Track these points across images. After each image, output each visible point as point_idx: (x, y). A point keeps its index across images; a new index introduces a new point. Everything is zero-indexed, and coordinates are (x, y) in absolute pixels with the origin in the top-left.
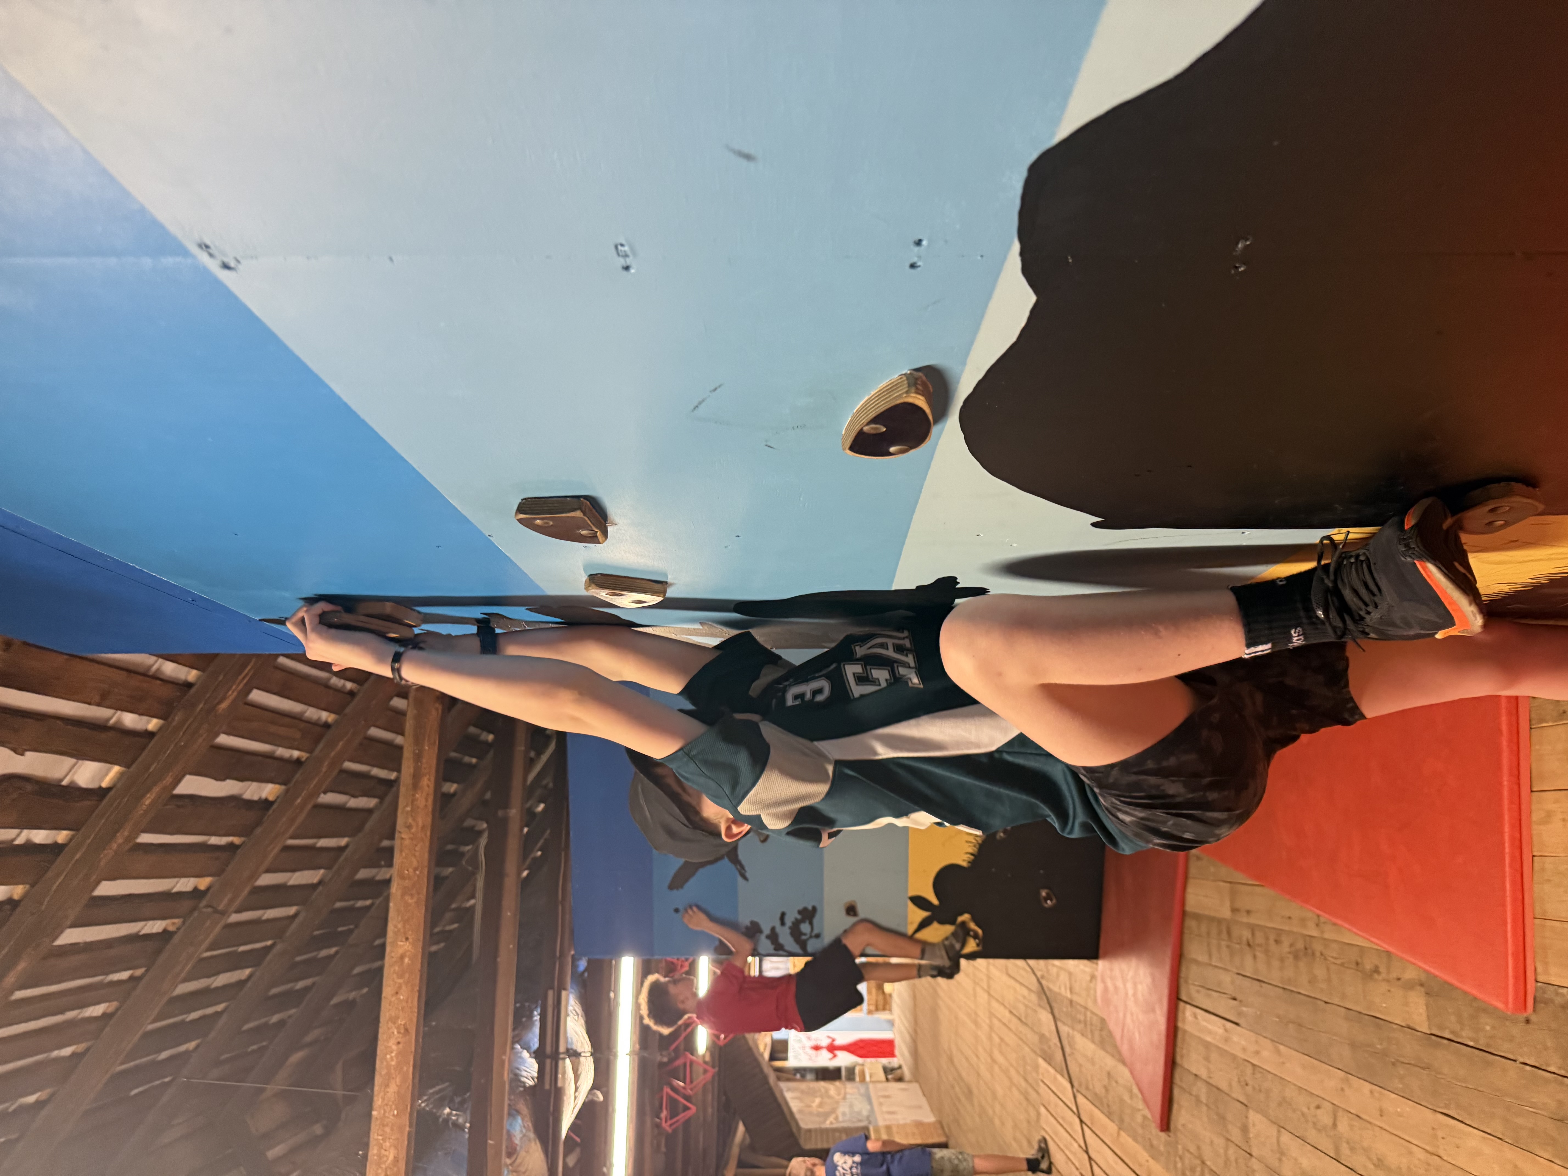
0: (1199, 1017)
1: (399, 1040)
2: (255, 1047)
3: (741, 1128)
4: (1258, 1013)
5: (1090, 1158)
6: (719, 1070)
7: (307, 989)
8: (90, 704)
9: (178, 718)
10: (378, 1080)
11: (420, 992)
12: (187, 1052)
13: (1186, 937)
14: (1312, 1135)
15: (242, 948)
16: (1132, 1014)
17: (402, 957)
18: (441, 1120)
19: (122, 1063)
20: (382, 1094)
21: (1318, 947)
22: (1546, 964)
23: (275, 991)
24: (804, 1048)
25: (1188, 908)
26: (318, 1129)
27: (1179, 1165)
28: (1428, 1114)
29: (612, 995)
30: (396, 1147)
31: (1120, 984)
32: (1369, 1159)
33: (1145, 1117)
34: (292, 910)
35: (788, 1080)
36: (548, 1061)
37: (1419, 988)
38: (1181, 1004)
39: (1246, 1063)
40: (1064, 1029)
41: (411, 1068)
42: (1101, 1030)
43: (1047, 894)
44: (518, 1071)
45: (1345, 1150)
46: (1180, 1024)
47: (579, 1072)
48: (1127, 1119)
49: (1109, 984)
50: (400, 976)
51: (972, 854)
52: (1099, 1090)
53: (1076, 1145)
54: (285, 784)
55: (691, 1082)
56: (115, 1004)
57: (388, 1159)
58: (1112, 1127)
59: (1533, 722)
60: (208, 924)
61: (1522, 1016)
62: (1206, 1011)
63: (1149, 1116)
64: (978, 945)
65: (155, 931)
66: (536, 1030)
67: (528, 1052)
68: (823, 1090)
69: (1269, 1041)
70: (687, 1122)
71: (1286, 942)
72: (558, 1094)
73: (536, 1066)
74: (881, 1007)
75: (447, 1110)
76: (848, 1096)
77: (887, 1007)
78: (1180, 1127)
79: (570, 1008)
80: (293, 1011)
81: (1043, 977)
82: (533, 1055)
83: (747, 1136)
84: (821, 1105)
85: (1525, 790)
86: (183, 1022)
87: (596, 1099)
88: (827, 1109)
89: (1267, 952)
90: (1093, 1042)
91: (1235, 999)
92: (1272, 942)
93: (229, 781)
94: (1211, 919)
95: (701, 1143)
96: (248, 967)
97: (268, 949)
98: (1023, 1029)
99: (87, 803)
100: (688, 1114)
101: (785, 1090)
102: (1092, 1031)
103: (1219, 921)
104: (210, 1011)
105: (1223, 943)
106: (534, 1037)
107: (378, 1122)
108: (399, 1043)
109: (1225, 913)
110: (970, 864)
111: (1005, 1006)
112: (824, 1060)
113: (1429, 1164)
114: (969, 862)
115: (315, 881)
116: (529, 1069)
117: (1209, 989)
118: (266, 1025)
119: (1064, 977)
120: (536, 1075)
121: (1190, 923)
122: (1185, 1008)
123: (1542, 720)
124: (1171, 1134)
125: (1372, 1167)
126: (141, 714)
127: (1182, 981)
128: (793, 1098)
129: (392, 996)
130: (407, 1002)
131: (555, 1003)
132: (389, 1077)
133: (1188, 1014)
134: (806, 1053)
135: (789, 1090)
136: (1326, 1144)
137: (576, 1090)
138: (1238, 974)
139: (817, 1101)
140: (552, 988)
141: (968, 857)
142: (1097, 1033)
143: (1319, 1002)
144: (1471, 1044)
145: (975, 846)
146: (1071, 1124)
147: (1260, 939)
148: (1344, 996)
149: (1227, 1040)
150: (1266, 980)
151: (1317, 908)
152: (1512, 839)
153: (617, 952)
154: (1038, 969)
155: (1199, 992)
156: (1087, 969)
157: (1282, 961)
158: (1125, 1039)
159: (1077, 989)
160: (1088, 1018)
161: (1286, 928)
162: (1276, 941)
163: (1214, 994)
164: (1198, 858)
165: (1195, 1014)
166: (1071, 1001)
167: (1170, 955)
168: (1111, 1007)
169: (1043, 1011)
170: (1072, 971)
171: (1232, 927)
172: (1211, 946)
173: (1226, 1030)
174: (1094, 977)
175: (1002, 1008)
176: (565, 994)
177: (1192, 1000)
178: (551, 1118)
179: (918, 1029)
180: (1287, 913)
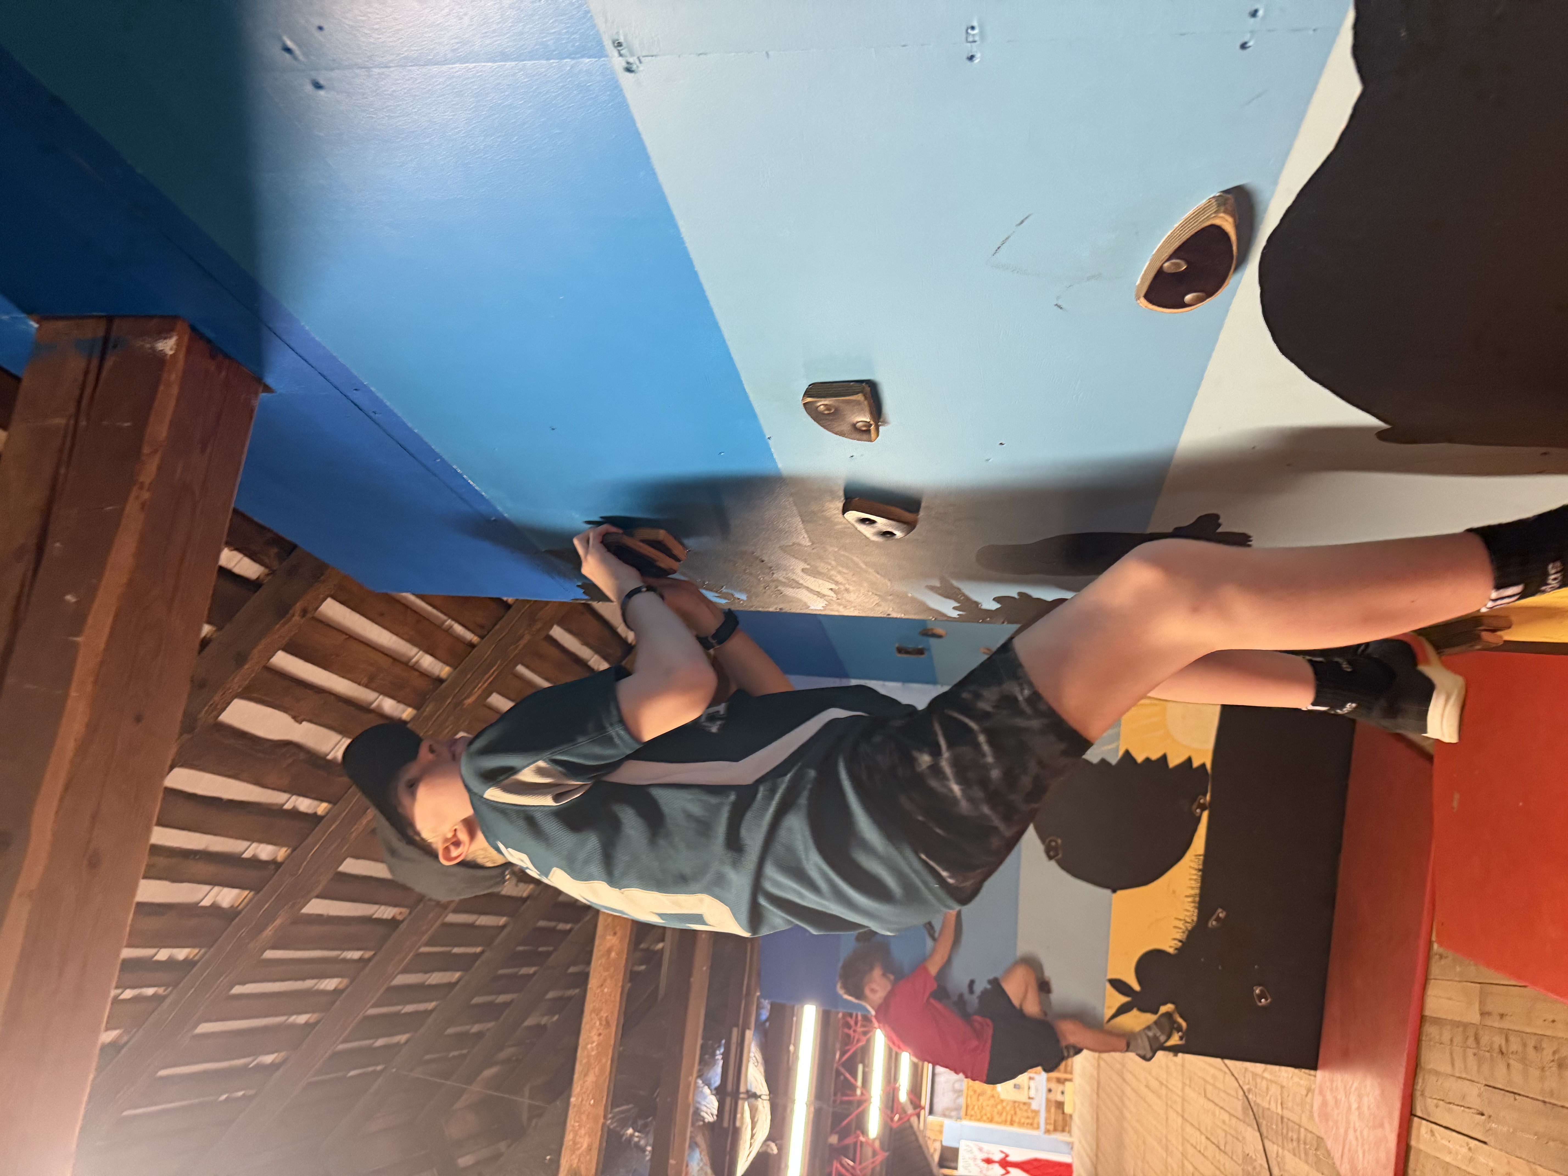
0: (1436, 1134)
1: (601, 1031)
2: (455, 1053)
4: (1511, 1130)
6: (889, 1156)
7: (506, 1005)
8: (359, 684)
9: (429, 709)
10: (578, 1068)
12: (397, 1044)
13: (1424, 1044)
15: (456, 950)
16: (1355, 1131)
17: (609, 951)
18: (624, 1138)
19: (345, 1041)
20: (581, 1082)
23: (477, 1000)
24: (975, 1159)
25: (1428, 1012)
26: (502, 1147)
29: (792, 1048)
30: (590, 1136)
31: (1341, 1096)
34: (502, 920)
36: (728, 1100)
38: (1416, 1119)
40: (1272, 1148)
41: (609, 1062)
42: (1316, 1150)
43: (1261, 991)
44: (698, 1105)
46: (1413, 1143)
47: (756, 1119)
49: (1329, 1097)
50: (607, 969)
51: (1180, 941)
55: (860, 1163)
56: (346, 981)
57: (582, 1146)
60: (431, 915)
62: (1446, 1128)
64: (1181, 1038)
65: (385, 916)
66: (718, 1069)
67: (709, 1088)
69: (1524, 1162)
71: (1548, 1049)
72: (736, 1133)
73: (716, 1104)
74: (1060, 1128)
75: (630, 1131)
77: (1067, 1129)
79: (752, 1055)
80: (491, 1025)
81: (1250, 1090)
82: (714, 1092)
87: (769, 1151)
89: (1523, 1060)
90: (1307, 1162)
91: (1482, 1114)
92: (1530, 1050)
94: (1456, 1024)
96: (458, 970)
97: (477, 956)
98: (1220, 1157)
102: (1305, 1149)
103: (1465, 1026)
104: (422, 1007)
105: (1470, 1051)
106: (716, 1074)
107: (575, 1109)
108: (600, 1035)
109: (1474, 1017)
110: (1176, 951)
111: (1201, 1133)
112: (995, 1174)
114: (1176, 949)
115: (525, 895)
116: (709, 1106)
117: (1450, 1103)
118: (467, 1033)
119: (1274, 1090)
120: (715, 1112)
121: (1430, 1030)
122: (1419, 1125)
126: (399, 702)
127: (1419, 1093)
129: (598, 987)
130: (610, 995)
131: (739, 1041)
132: (588, 1067)
133: (1422, 1132)
134: (976, 1165)
137: (752, 1136)
138: (1486, 1085)
140: (737, 1025)
141: (1176, 944)
142: (1312, 1152)
145: (1183, 932)
147: (1515, 1045)
149: (1471, 1160)
150: (1522, 1093)
153: (802, 999)
154: (1244, 1082)
155: (1437, 1106)
156: (1302, 1082)
157: (1543, 1069)
158: (1346, 1159)
159: (1290, 1104)
160: (1302, 1136)
161: (1548, 1033)
162: (1535, 1048)
163: (1455, 1107)
164: (1441, 957)
165: (1432, 1131)
166: (1282, 1118)
167: (1404, 1064)
168: (1331, 1123)
169: (1249, 1129)
170: (1284, 1084)
171: (1481, 1032)
172: (1455, 1055)
173: (1470, 1149)
174: (1309, 1090)
175: (1198, 1133)
176: (749, 1034)
177: (1429, 1115)
178: (728, 1157)
179: (1100, 1154)
180: (1551, 1018)
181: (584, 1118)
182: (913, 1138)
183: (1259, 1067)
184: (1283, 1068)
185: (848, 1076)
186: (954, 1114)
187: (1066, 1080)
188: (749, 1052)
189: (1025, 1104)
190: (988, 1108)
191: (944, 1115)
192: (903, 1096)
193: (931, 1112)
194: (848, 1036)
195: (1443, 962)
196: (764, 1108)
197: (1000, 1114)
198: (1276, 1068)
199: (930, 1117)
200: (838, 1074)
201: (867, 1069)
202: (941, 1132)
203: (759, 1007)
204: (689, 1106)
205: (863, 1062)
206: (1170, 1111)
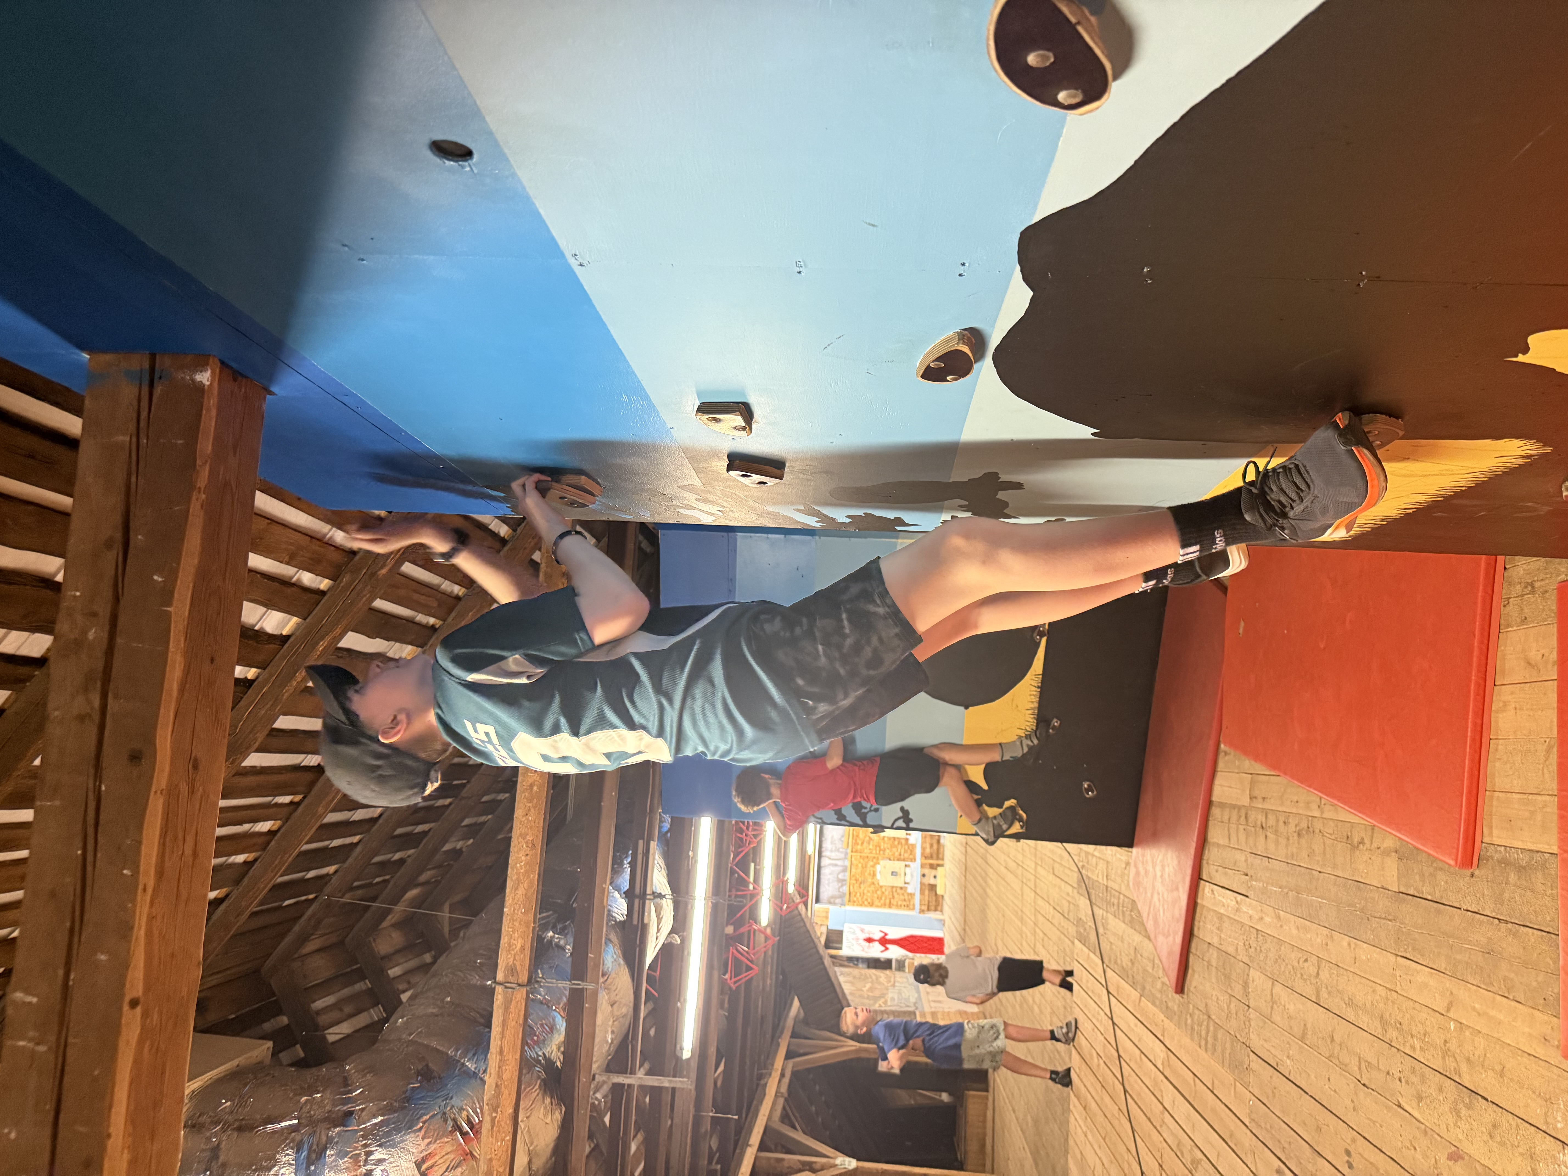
0: (1215, 892)
1: (528, 852)
2: (381, 879)
3: (796, 1003)
4: (1265, 885)
5: (1114, 1023)
6: (779, 940)
7: (426, 833)
9: (345, 580)
10: (509, 883)
11: (545, 814)
13: (1211, 823)
14: (1299, 985)
16: (1159, 894)
17: (531, 786)
18: (546, 940)
19: (283, 874)
20: (513, 895)
21: (1318, 825)
22: (1491, 827)
24: (857, 939)
25: (1215, 798)
26: (427, 958)
27: (1189, 1021)
28: (1392, 958)
29: (691, 853)
30: (523, 938)
31: (1150, 868)
32: (1342, 999)
33: (1163, 983)
35: (841, 965)
36: (637, 901)
37: (1394, 854)
38: (1202, 882)
39: (1252, 929)
40: (1098, 912)
41: (537, 877)
42: (1131, 911)
43: (1089, 785)
44: (610, 908)
45: (1324, 994)
46: (1199, 901)
47: (661, 916)
48: (1148, 987)
49: (1141, 867)
50: (531, 801)
52: (1126, 962)
53: (1102, 1013)
54: (422, 647)
55: (754, 948)
56: (279, 823)
57: (516, 947)
58: (1135, 995)
59: (1502, 627)
61: (1468, 872)
62: (1223, 887)
63: (1168, 983)
65: (311, 763)
66: (627, 876)
67: (619, 893)
68: (874, 977)
69: (1271, 909)
70: (749, 982)
71: (1293, 822)
72: (644, 928)
73: (626, 906)
74: (933, 908)
75: (551, 934)
76: (897, 984)
77: (939, 908)
78: (1192, 989)
79: (656, 861)
80: (412, 851)
81: (1083, 867)
82: (623, 896)
83: (802, 1011)
84: (871, 989)
85: (1489, 683)
86: (326, 848)
87: (673, 941)
88: (877, 993)
89: (1276, 832)
90: (1124, 922)
91: (1247, 875)
92: (1281, 824)
93: (378, 639)
94: (1234, 807)
95: (759, 1010)
98: (1064, 923)
99: (272, 646)
100: (751, 973)
101: (838, 974)
102: (1123, 912)
103: (1239, 808)
104: (348, 840)
105: (1241, 827)
106: (625, 881)
107: (509, 918)
108: (527, 855)
109: (1245, 801)
111: (1050, 904)
112: (876, 951)
113: (1387, 999)
116: (619, 907)
117: (1226, 868)
118: (389, 861)
119: (1102, 865)
120: (625, 912)
121: (1215, 811)
122: (1205, 886)
123: (1508, 626)
124: (1185, 996)
125: (1344, 1006)
127: (1204, 862)
128: (845, 982)
130: (534, 822)
131: (644, 851)
132: (518, 882)
133: (1206, 890)
134: (859, 944)
135: (842, 974)
136: (1309, 991)
137: (658, 931)
138: (1250, 853)
139: (868, 986)
140: (642, 838)
142: (1127, 914)
143: (1314, 872)
144: (1429, 897)
146: (1100, 997)
147: (1272, 821)
148: (1335, 866)
149: (1237, 911)
150: (1273, 857)
151: (1319, 791)
152: (1475, 724)
153: (698, 811)
154: (1079, 861)
155: (1217, 871)
156: (1123, 858)
157: (1288, 839)
158: (1151, 917)
159: (1113, 876)
160: (1121, 901)
161: (1294, 811)
162: (1285, 823)
163: (1230, 871)
164: (1226, 753)
165: (1212, 891)
166: (1107, 887)
167: (1195, 839)
168: (1141, 889)
169: (1082, 898)
170: (1110, 860)
171: (1250, 812)
172: (1231, 831)
173: (1237, 902)
174: (1128, 864)
175: (1047, 905)
176: (653, 844)
177: (1211, 878)
178: (637, 949)
179: (967, 928)
180: (1295, 798)
181: (516, 924)
182: (802, 924)
183: (1090, 848)
184: (1109, 848)
185: (741, 873)
186: (838, 901)
187: (938, 865)
188: (654, 859)
189: (901, 888)
190: (869, 894)
191: (830, 903)
192: (791, 889)
193: (818, 900)
194: (741, 839)
195: (1227, 758)
196: (668, 906)
197: (879, 898)
198: (1103, 847)
199: (817, 906)
200: (733, 872)
201: (758, 867)
202: (827, 917)
203: (661, 821)
204: (604, 908)
205: (754, 861)
206: (1025, 888)
